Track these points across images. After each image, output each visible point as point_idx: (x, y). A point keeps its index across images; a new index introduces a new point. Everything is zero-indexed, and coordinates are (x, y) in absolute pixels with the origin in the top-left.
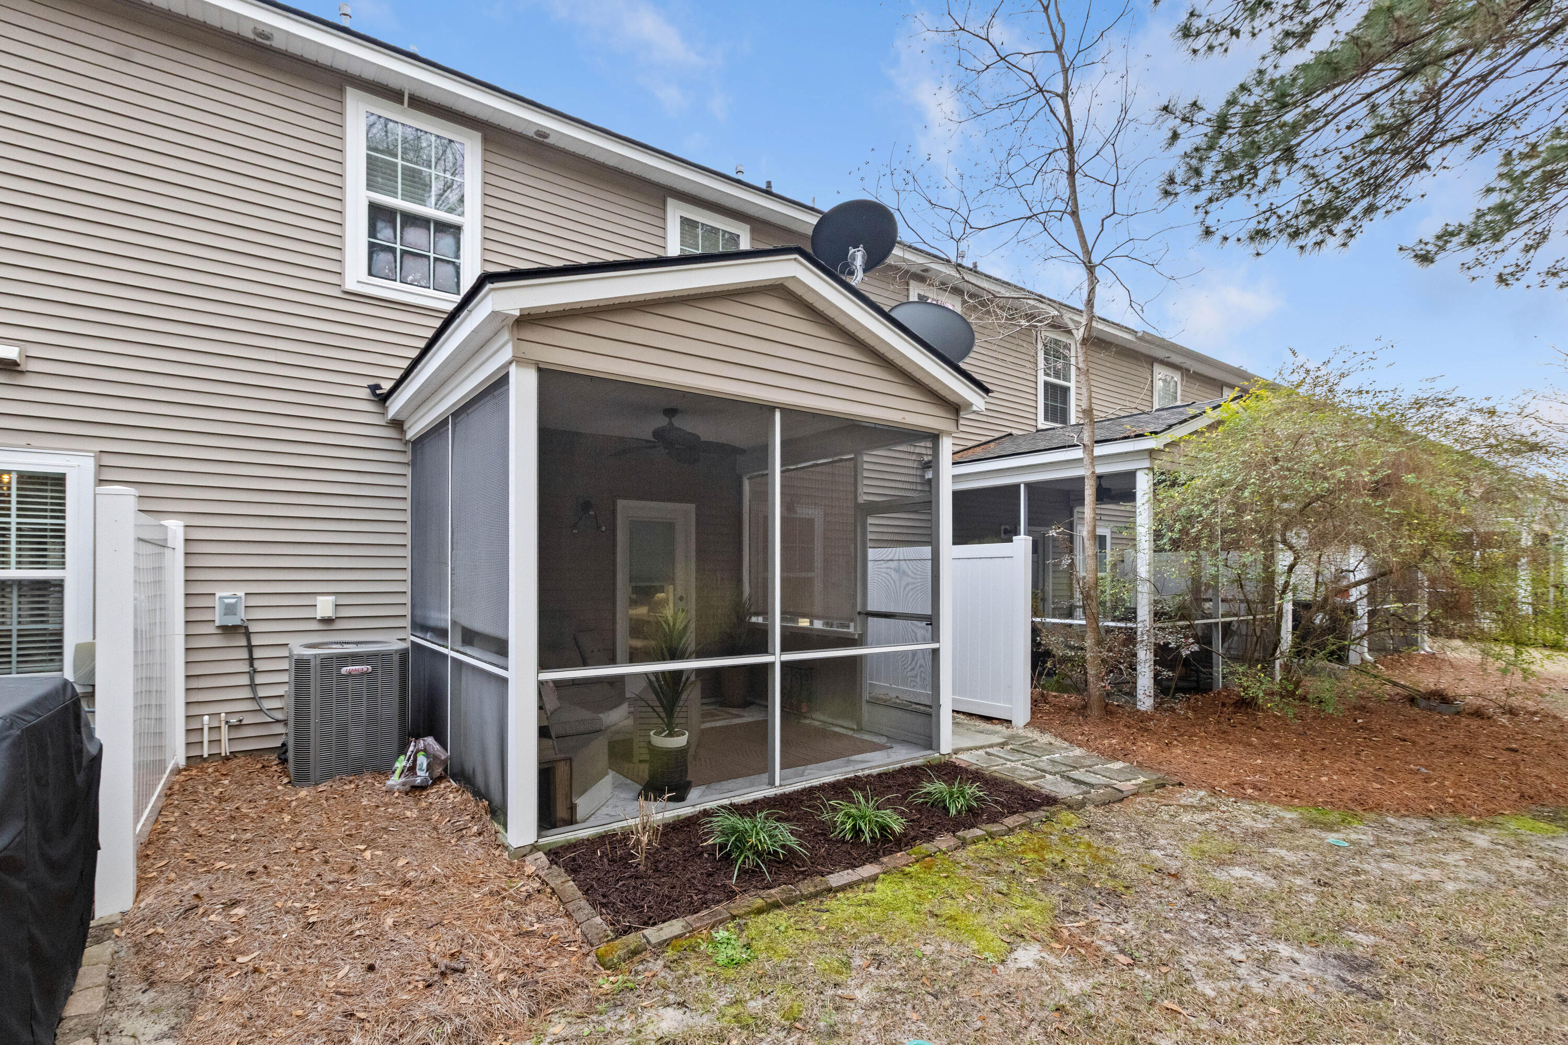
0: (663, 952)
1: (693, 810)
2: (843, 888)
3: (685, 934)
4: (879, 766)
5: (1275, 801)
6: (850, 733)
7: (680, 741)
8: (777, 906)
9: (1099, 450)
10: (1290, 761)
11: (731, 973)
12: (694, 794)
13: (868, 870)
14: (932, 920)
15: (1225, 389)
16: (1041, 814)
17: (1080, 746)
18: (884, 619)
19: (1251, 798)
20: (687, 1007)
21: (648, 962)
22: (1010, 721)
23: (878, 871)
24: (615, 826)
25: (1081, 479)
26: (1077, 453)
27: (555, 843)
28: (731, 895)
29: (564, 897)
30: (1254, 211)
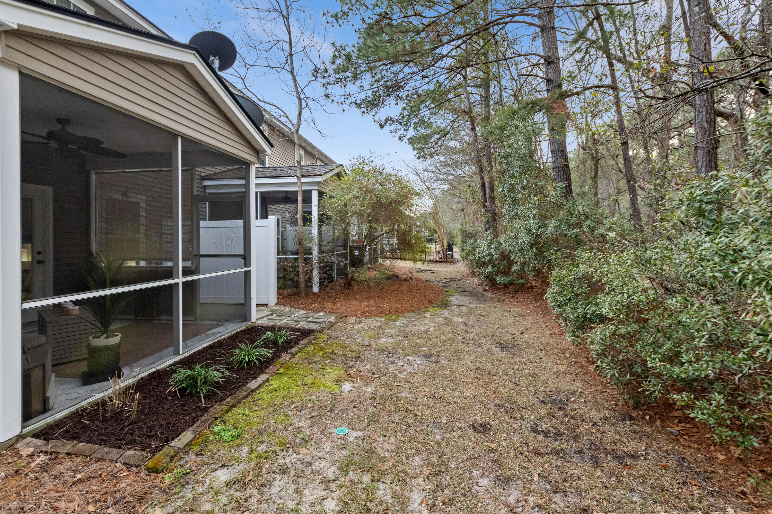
0: (190, 449)
1: (134, 380)
2: (257, 388)
3: (196, 436)
4: (227, 333)
5: (376, 316)
6: (192, 322)
7: (116, 340)
8: (234, 406)
9: (304, 180)
10: (372, 302)
11: (237, 442)
12: (126, 371)
13: (263, 377)
14: (305, 387)
15: (318, 160)
16: (311, 337)
17: (303, 309)
18: (212, 258)
19: (369, 316)
20: (227, 466)
21: (184, 458)
22: (267, 304)
23: (268, 376)
24: (84, 403)
25: (296, 192)
26: (294, 180)
27: (37, 428)
28: (206, 410)
29: (85, 452)
30: (344, 93)
